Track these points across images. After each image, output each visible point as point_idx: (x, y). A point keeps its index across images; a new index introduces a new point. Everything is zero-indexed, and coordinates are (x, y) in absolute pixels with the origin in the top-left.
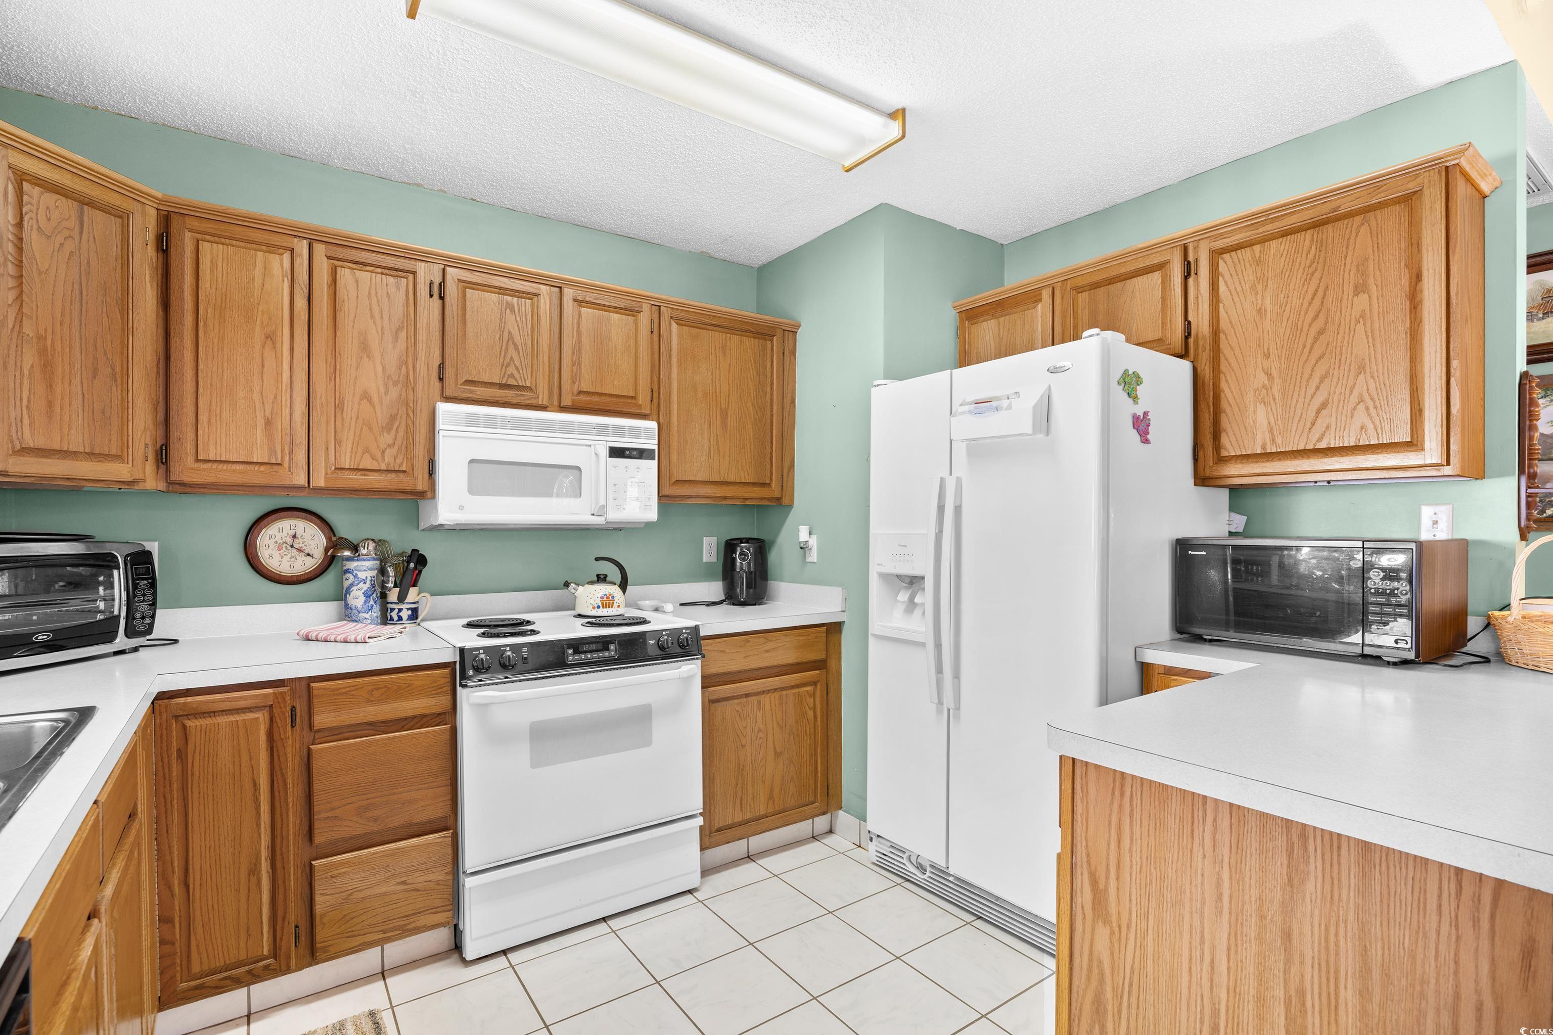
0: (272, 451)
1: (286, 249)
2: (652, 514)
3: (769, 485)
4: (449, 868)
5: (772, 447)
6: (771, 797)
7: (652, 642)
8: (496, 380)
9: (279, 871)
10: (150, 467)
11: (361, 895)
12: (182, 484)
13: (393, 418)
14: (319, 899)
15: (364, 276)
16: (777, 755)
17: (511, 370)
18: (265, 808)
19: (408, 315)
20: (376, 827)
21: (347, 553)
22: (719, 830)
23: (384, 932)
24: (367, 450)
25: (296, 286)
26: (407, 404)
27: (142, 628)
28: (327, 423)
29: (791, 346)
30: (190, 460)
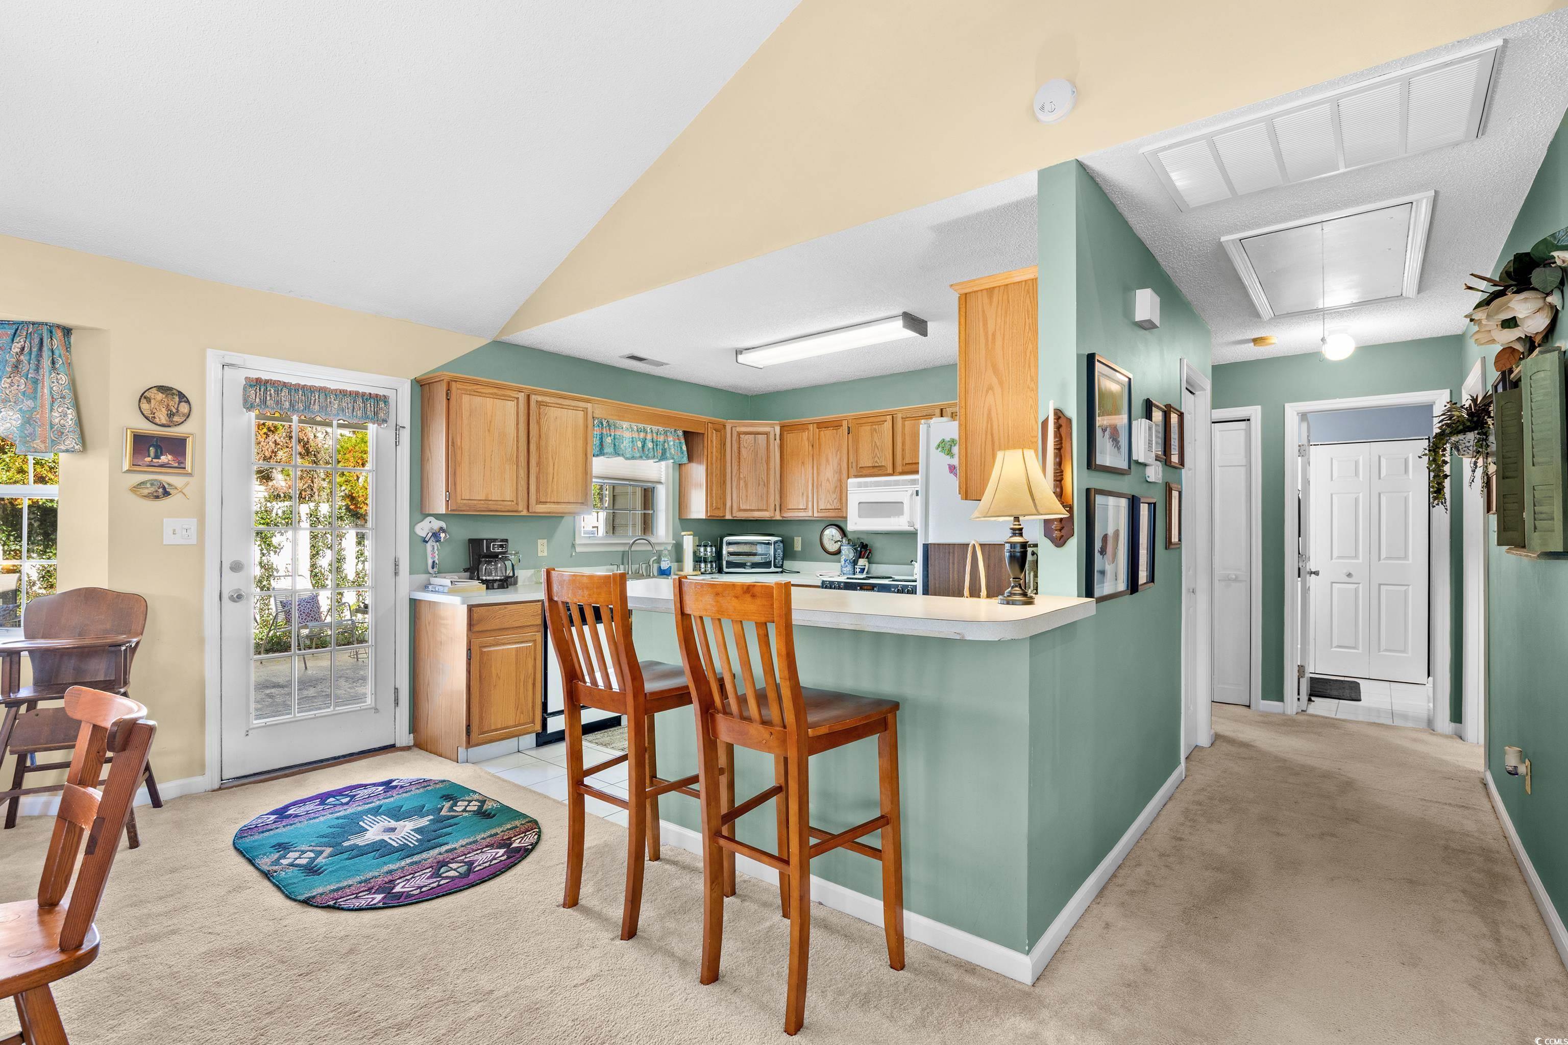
8: (870, 465)
12: (784, 517)
15: (828, 432)
17: (876, 459)
19: (840, 444)
24: (829, 502)
25: (810, 442)
26: (839, 482)
27: (779, 565)
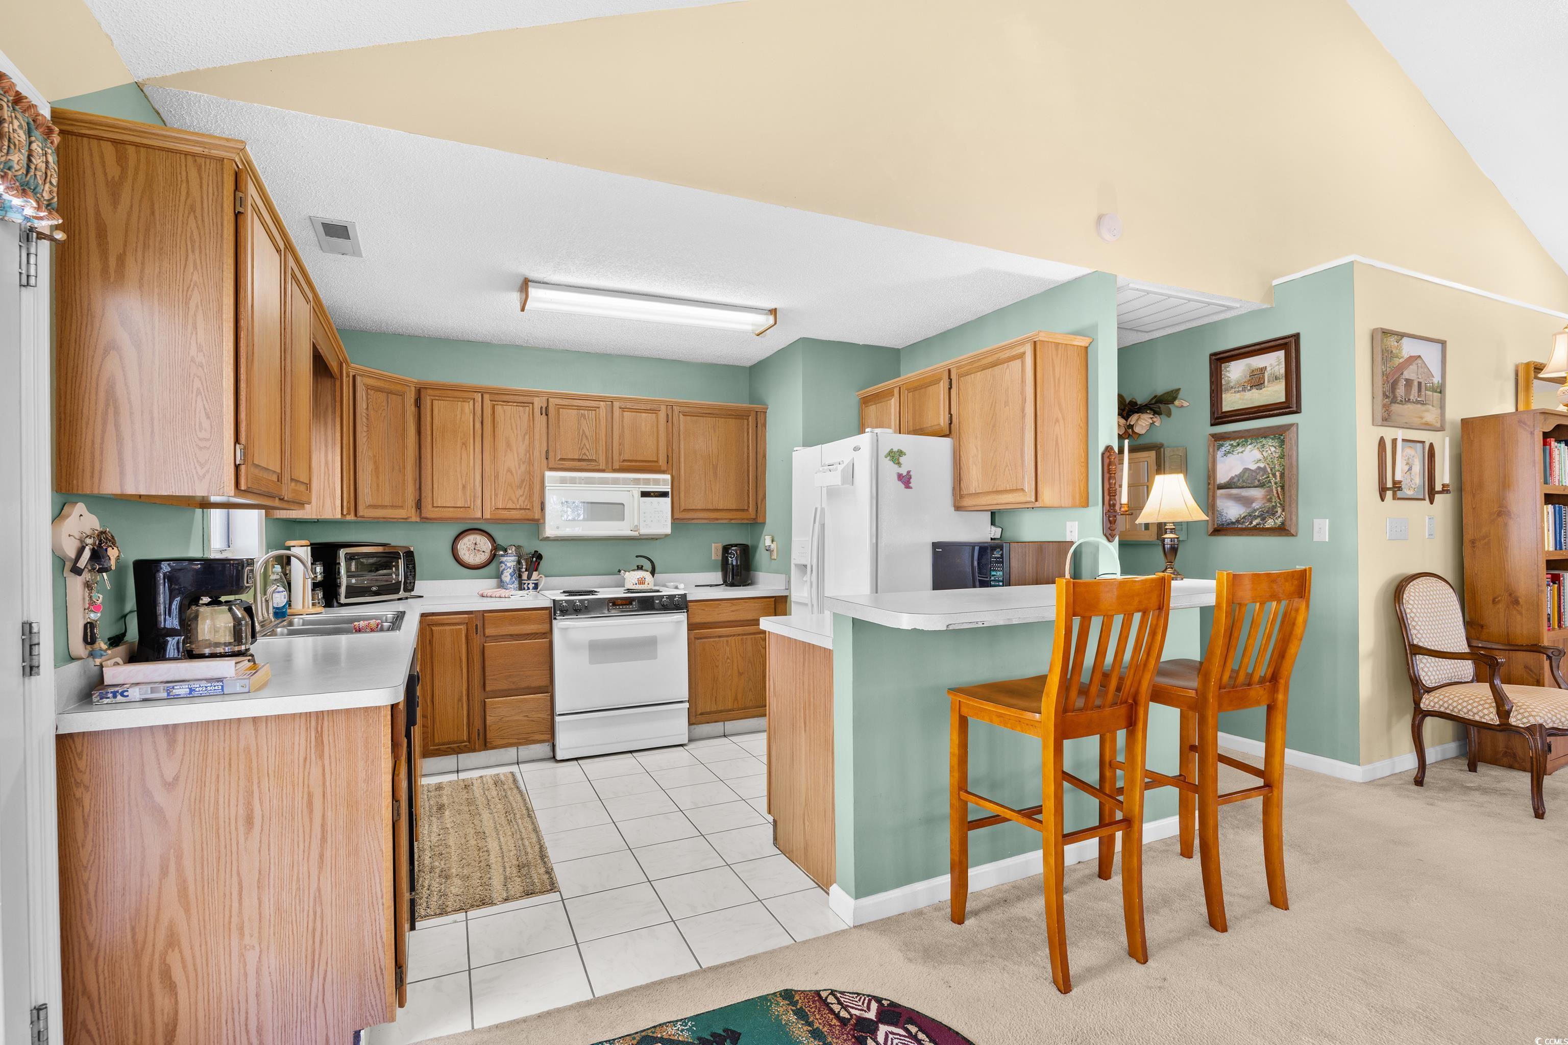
0: (466, 501)
1: (471, 399)
2: (668, 530)
3: (747, 510)
4: (549, 712)
5: (749, 487)
6: (736, 699)
7: (657, 602)
8: (576, 457)
9: (471, 701)
10: (414, 510)
11: (507, 719)
12: (427, 518)
13: (523, 481)
14: (488, 718)
15: (508, 408)
16: (740, 674)
17: (584, 451)
18: (465, 671)
19: (530, 426)
20: (513, 686)
21: (501, 553)
22: (702, 714)
23: (518, 739)
24: (510, 499)
25: (476, 417)
26: (530, 473)
27: (410, 588)
28: (491, 485)
29: (762, 421)
30: (430, 506)
